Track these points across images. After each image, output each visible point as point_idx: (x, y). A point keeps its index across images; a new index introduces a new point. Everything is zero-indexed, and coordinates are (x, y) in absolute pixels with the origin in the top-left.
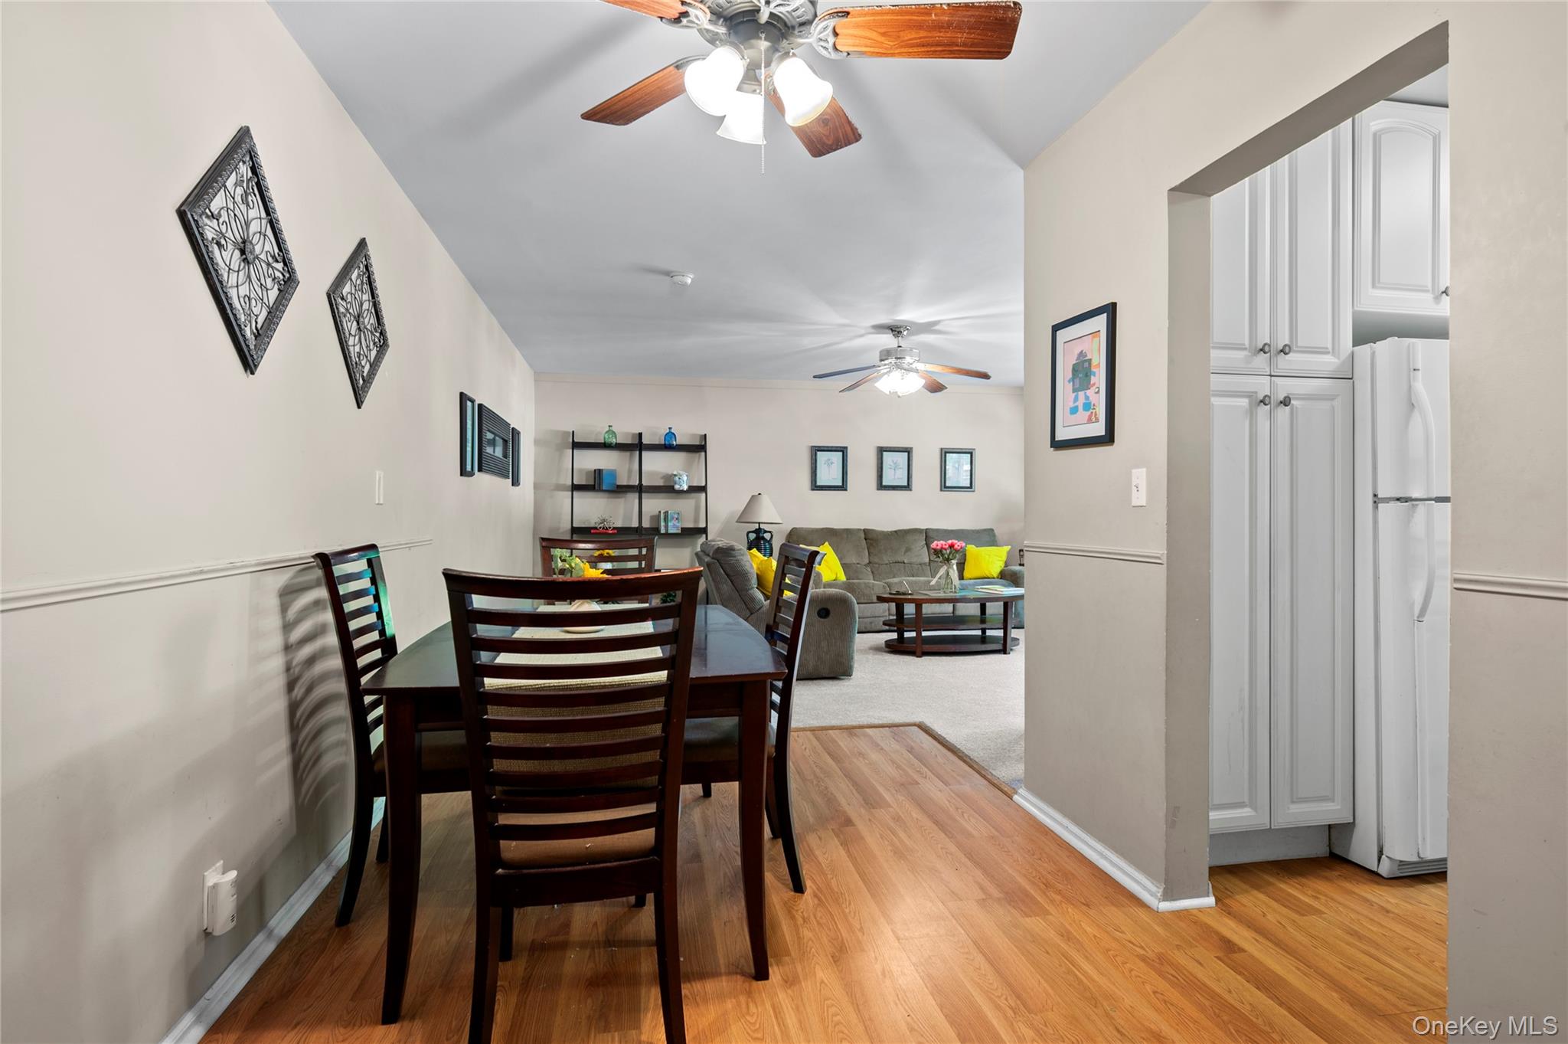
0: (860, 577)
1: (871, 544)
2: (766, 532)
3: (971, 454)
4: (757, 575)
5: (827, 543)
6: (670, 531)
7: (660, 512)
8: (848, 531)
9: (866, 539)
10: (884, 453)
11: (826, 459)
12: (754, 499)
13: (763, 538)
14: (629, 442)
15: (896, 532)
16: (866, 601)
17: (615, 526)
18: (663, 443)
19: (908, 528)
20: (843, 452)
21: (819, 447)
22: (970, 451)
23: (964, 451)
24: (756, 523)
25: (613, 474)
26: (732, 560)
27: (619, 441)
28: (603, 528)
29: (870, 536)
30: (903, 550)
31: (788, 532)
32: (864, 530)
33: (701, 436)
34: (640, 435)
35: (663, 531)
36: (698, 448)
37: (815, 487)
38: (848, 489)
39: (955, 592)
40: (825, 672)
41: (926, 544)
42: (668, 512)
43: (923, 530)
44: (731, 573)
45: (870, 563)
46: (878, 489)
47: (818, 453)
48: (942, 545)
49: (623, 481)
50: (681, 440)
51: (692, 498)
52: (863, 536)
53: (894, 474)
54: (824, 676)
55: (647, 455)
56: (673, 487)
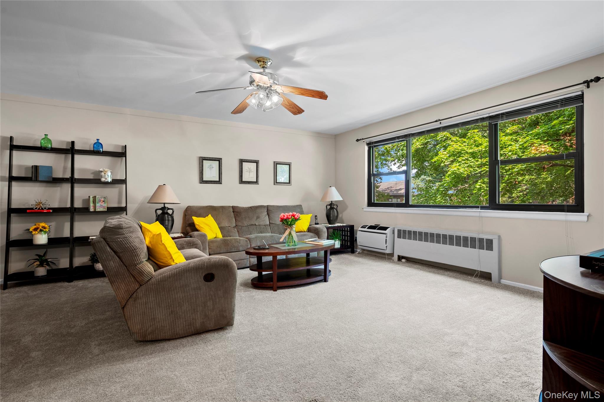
0: (231, 234)
1: (237, 215)
2: (169, 209)
3: (290, 165)
4: (148, 248)
5: (210, 215)
6: (98, 209)
7: (89, 197)
8: (223, 207)
9: (233, 212)
10: (243, 163)
11: (209, 164)
12: (160, 188)
13: (167, 213)
14: (64, 147)
15: (250, 207)
16: (235, 251)
17: (49, 207)
18: (92, 149)
19: (257, 205)
20: (219, 161)
21: (205, 157)
22: (289, 163)
23: (286, 163)
24: (162, 203)
25: (50, 169)
26: (120, 238)
27: (55, 146)
28: (39, 209)
29: (236, 210)
30: (255, 218)
31: (185, 209)
32: (232, 207)
33: (123, 146)
34: (73, 143)
35: (92, 209)
36: (121, 154)
37: (202, 181)
38: (223, 183)
39: (295, 245)
40: (211, 325)
41: (268, 214)
42: (96, 197)
43: (266, 206)
44: (118, 250)
45: (236, 226)
46: (240, 183)
47: (204, 161)
48: (287, 216)
49: (59, 174)
50: (105, 148)
51: (117, 187)
52: (232, 210)
53: (249, 174)
54: (210, 329)
55: (77, 157)
56: (100, 179)
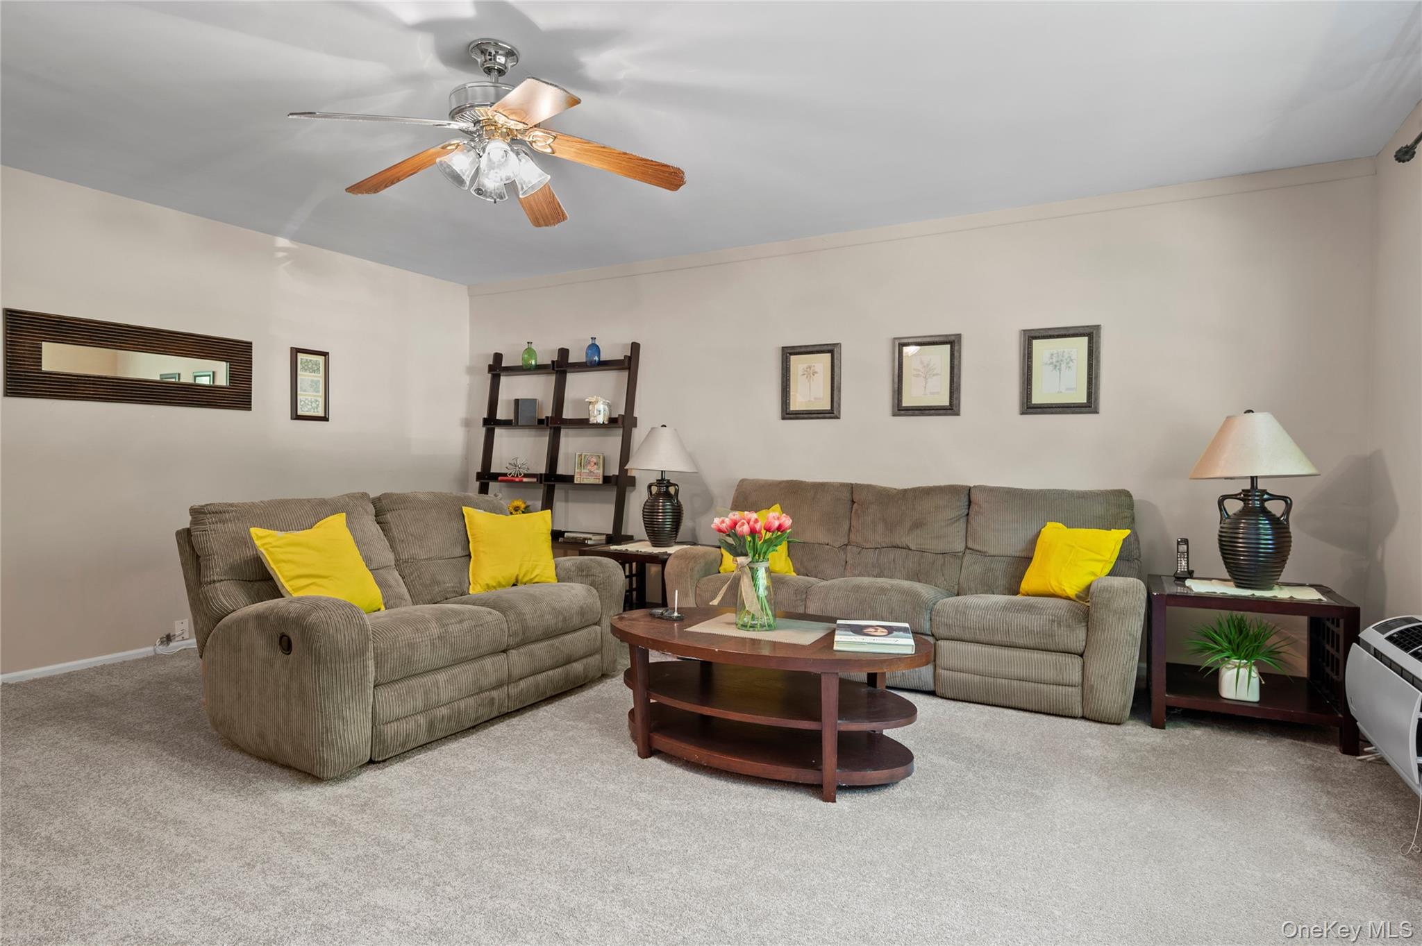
1: (856, 512)
2: (670, 484)
3: (1091, 336)
5: (777, 506)
6: (587, 480)
8: (820, 488)
9: (852, 502)
10: (905, 349)
18: (586, 360)
20: (832, 352)
21: (795, 347)
22: (1090, 329)
23: (1072, 331)
24: (658, 471)
27: (539, 361)
31: (736, 485)
32: (851, 485)
34: (566, 351)
35: (577, 479)
37: (788, 414)
38: (838, 415)
41: (964, 515)
42: (582, 454)
43: (965, 487)
45: (848, 543)
46: (894, 415)
47: (793, 357)
52: (846, 496)
53: (924, 385)
56: (588, 420)
